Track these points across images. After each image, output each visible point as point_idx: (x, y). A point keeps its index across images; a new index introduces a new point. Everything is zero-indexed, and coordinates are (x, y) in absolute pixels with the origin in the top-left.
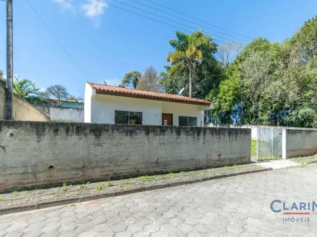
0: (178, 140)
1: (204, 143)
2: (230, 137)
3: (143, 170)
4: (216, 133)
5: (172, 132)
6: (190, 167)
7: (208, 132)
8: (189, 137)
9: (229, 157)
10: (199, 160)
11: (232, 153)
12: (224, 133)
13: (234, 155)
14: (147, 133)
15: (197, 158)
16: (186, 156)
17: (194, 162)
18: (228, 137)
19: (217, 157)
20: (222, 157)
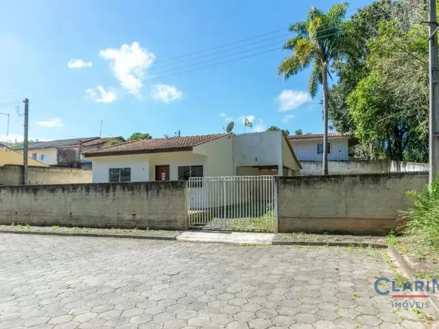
0: (88, 197)
1: (114, 200)
2: (147, 193)
3: (62, 222)
4: (128, 189)
5: (82, 189)
6: (99, 224)
7: (118, 187)
8: (98, 193)
9: (147, 218)
10: (109, 218)
11: (151, 214)
12: (140, 188)
13: (156, 217)
14: (63, 191)
15: (107, 216)
16: (95, 213)
17: (104, 219)
18: (145, 193)
19: (130, 217)
20: (138, 217)
